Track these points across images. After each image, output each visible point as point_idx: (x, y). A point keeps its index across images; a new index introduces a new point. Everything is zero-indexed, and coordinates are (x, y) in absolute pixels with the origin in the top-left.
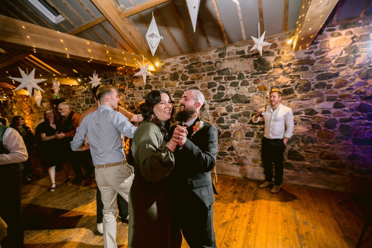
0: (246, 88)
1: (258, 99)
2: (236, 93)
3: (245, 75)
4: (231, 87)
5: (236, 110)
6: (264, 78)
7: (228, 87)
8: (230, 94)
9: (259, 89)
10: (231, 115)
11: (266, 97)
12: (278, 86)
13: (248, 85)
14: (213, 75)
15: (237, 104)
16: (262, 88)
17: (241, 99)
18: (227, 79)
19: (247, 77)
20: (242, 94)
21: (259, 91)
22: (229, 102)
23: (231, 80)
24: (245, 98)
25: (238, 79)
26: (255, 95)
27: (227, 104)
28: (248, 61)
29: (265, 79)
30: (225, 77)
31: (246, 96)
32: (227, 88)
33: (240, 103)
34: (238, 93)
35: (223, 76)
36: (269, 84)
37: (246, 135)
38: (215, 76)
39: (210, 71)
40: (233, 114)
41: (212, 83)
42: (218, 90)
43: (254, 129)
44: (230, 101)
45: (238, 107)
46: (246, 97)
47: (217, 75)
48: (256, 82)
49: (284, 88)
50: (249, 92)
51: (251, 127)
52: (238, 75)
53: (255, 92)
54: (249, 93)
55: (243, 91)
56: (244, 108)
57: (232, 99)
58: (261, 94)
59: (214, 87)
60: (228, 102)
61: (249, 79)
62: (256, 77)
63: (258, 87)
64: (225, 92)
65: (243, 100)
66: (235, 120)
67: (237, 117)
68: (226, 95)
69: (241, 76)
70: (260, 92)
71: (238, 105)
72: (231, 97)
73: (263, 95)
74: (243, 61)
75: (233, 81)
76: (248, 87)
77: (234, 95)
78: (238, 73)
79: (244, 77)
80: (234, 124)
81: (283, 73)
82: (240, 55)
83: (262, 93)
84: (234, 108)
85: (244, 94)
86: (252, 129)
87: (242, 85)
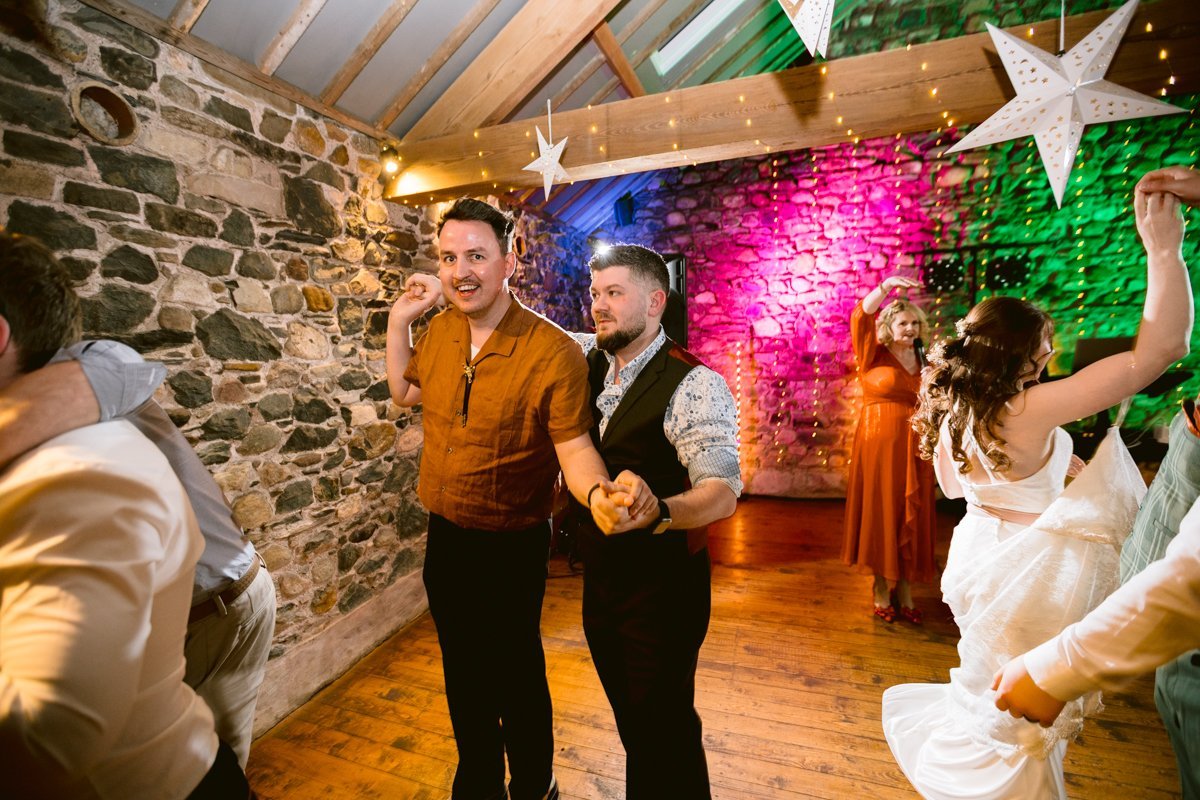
0: (266, 287)
1: (311, 341)
2: (219, 306)
3: (258, 231)
4: (186, 270)
5: (228, 393)
6: (320, 260)
7: (173, 269)
8: (189, 309)
9: (308, 301)
10: (203, 421)
11: (332, 335)
12: (358, 299)
13: (269, 277)
14: (67, 164)
15: (232, 362)
16: (318, 299)
17: (247, 337)
18: (168, 220)
19: (265, 239)
20: (249, 316)
21: (310, 308)
22: (186, 350)
23: (188, 234)
24: (260, 331)
25: (222, 237)
26: (298, 326)
27: (179, 363)
28: (265, 172)
29: (324, 268)
30: (149, 206)
31: (267, 326)
32: (165, 270)
33: (243, 359)
34: (230, 307)
35: (142, 199)
36: (336, 287)
37: (281, 506)
38: (79, 176)
39: (33, 126)
40: (216, 416)
41: (47, 212)
42: (106, 274)
43: (308, 469)
44: (190, 347)
45: (234, 377)
46: (264, 330)
47: (91, 174)
48: (295, 271)
49: (375, 311)
50: (276, 312)
51: (298, 464)
52: (226, 216)
53: (293, 312)
54: (274, 314)
55: (254, 301)
56: (263, 382)
57: (202, 334)
58: (317, 322)
59: (72, 247)
60: (181, 350)
61: (273, 251)
62: (297, 250)
63: (305, 291)
64: (153, 289)
65: (258, 342)
66: (226, 442)
67: (235, 427)
68: (165, 310)
69: (237, 226)
70: (311, 313)
71: (234, 369)
72: (194, 322)
73: (324, 327)
74: (244, 159)
75: (201, 241)
76: (273, 284)
77: (212, 316)
78: (229, 211)
79: (252, 235)
80: (224, 466)
81: (365, 258)
82: (233, 128)
83: (316, 319)
84: (217, 381)
85: (256, 316)
86: (300, 470)
87: (243, 271)
